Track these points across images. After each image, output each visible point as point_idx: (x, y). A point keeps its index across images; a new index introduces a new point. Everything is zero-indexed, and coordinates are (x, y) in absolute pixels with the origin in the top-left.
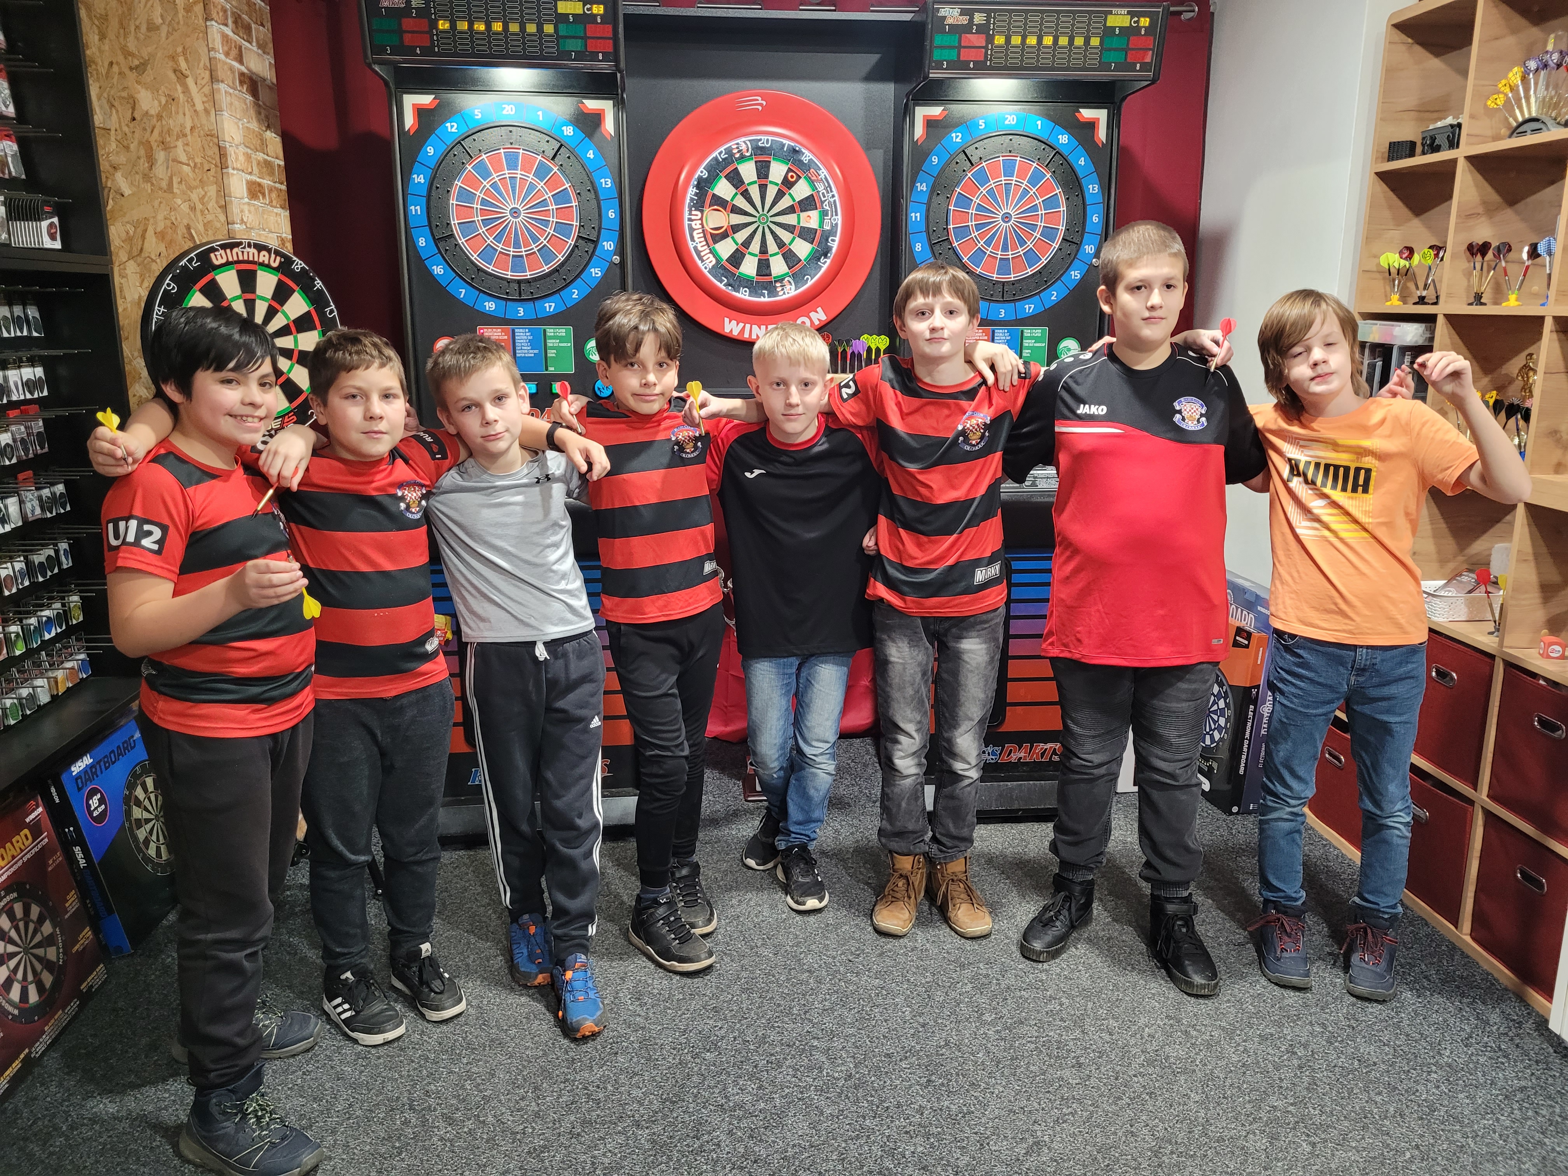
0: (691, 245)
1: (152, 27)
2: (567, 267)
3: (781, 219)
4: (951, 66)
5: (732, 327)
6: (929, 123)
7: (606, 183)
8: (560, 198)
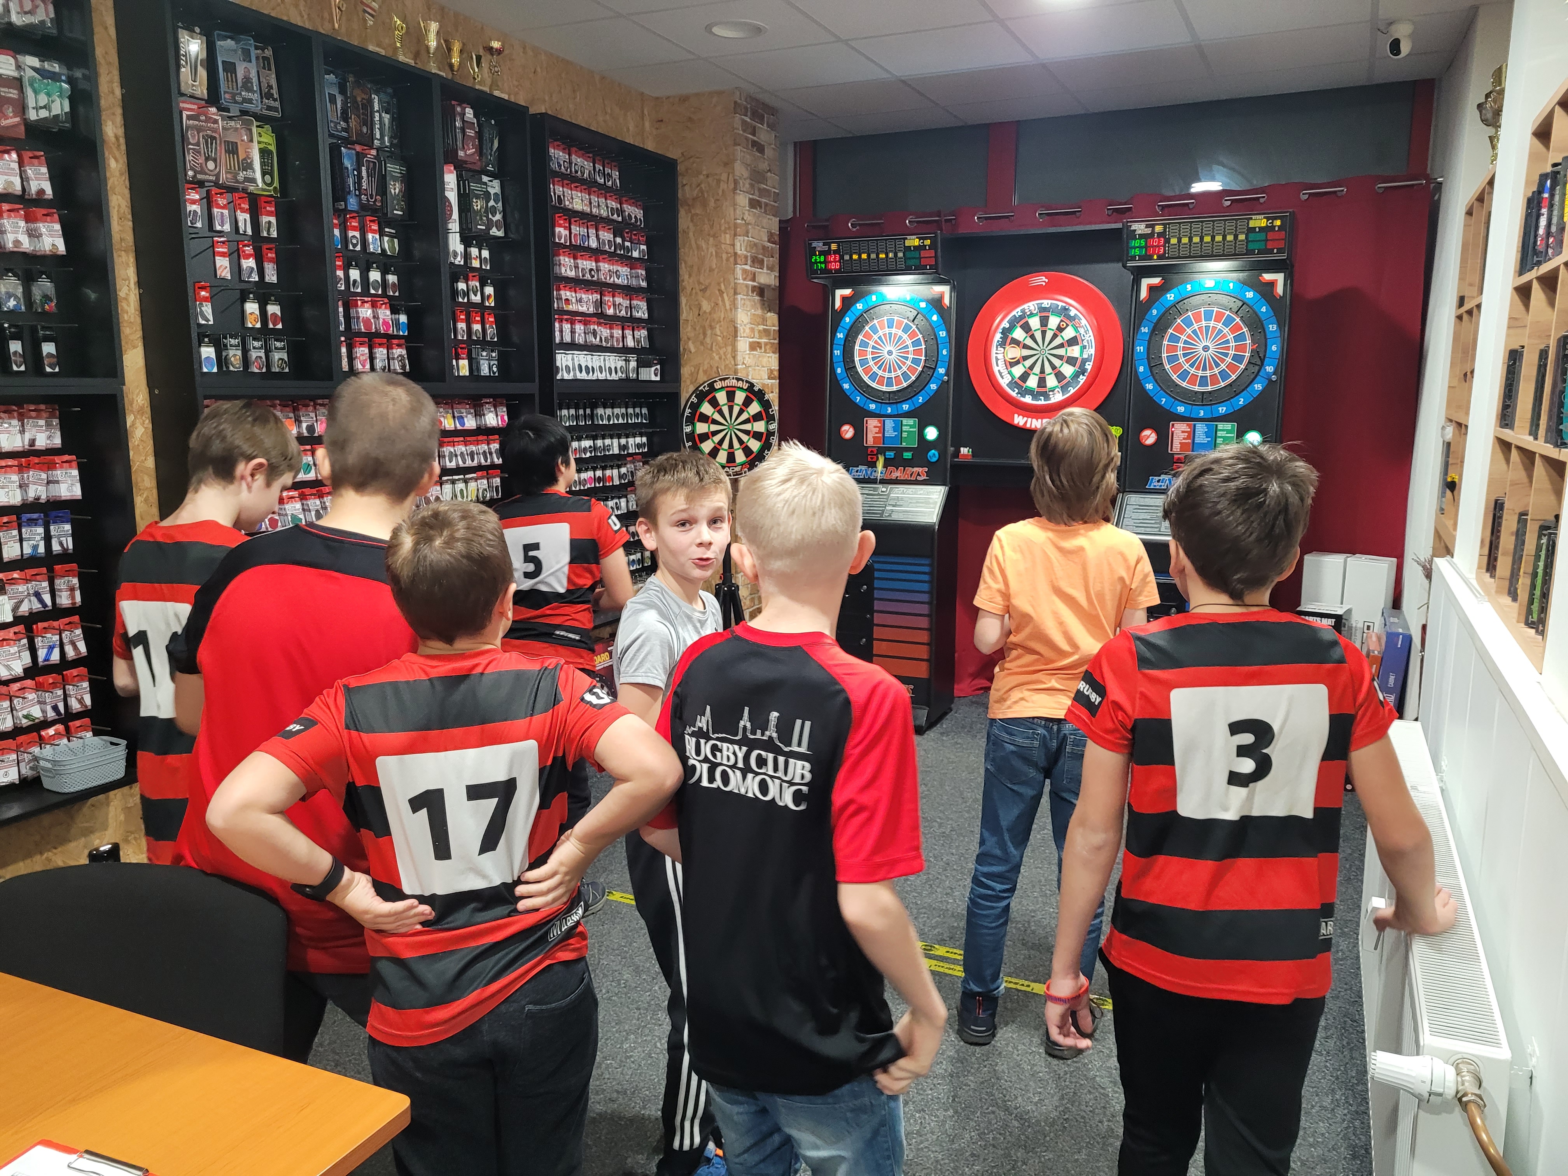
0: (996, 369)
1: (711, 270)
2: (917, 384)
3: (1055, 352)
4: (1142, 258)
5: (1019, 420)
6: (1151, 288)
7: (943, 334)
8: (916, 343)
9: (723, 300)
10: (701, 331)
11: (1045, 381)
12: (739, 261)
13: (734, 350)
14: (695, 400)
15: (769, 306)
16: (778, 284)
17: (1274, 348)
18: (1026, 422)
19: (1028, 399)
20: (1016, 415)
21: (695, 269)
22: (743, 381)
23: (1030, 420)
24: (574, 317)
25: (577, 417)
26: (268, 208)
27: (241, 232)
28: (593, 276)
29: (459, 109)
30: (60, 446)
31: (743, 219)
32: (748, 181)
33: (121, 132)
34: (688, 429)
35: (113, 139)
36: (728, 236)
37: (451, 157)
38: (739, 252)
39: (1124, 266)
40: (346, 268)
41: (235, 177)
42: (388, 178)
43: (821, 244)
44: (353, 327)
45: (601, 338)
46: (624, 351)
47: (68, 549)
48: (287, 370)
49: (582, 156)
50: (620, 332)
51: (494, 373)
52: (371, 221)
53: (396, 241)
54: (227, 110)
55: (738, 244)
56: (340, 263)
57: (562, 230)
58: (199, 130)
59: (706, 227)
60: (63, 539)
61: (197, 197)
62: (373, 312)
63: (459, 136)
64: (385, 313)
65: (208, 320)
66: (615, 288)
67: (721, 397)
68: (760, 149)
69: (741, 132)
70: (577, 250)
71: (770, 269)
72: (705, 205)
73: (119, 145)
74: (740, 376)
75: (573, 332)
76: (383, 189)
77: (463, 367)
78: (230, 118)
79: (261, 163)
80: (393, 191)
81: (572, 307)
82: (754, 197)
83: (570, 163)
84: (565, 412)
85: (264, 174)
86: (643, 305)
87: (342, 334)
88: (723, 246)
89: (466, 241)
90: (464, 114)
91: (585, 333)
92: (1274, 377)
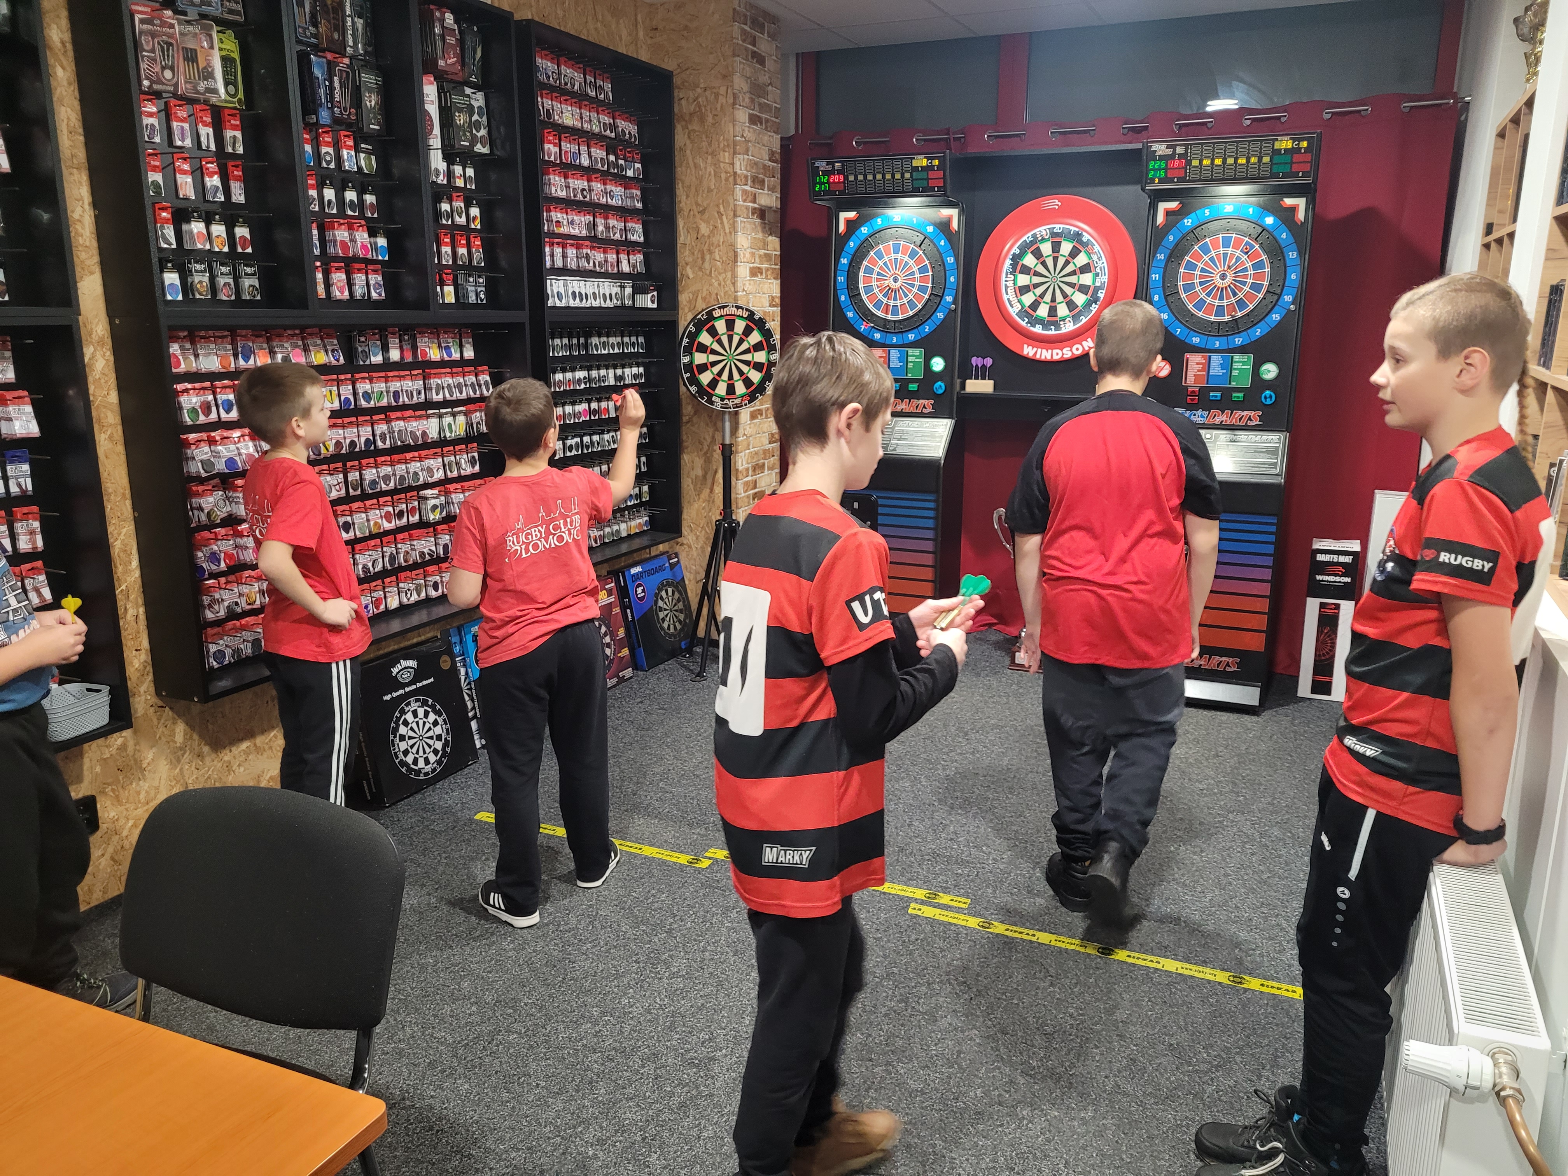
0: (1005, 297)
1: (710, 190)
2: (923, 312)
3: (1066, 279)
4: (1162, 181)
5: (1029, 351)
6: (1168, 213)
7: (950, 260)
8: (923, 270)
9: (722, 223)
10: (700, 256)
11: (1056, 310)
12: (739, 181)
13: (734, 276)
14: (693, 330)
15: (770, 229)
16: (779, 206)
17: (1293, 277)
18: (1036, 352)
19: (1038, 329)
20: (1025, 346)
21: (693, 190)
22: (743, 309)
23: (1039, 350)
24: (565, 240)
25: (570, 347)
26: (233, 122)
27: (204, 148)
28: (585, 197)
29: (438, 14)
30: (13, 381)
31: (743, 136)
32: (748, 95)
33: (67, 36)
34: (686, 360)
35: (59, 45)
36: (727, 154)
37: (430, 67)
38: (739, 172)
39: (1143, 189)
40: (320, 187)
41: (195, 88)
42: (362, 90)
43: (824, 164)
44: (328, 251)
45: (594, 263)
46: (619, 276)
47: (27, 491)
48: (259, 298)
49: (572, 67)
50: (615, 256)
51: (481, 300)
52: (346, 136)
53: (373, 157)
54: (184, 13)
55: (738, 163)
56: (314, 182)
57: (551, 146)
58: (153, 35)
59: (704, 144)
60: (22, 480)
61: (154, 109)
62: (350, 235)
63: (439, 44)
64: (362, 236)
65: (170, 244)
66: (607, 210)
67: (721, 326)
68: (761, 61)
69: (740, 42)
70: (567, 169)
71: (772, 189)
72: (702, 120)
73: (65, 52)
74: (740, 303)
75: (564, 257)
76: (357, 102)
77: (449, 294)
78: (188, 22)
79: (223, 71)
80: (368, 104)
81: (564, 230)
82: (755, 112)
83: (559, 74)
84: (557, 341)
85: (227, 84)
86: (639, 228)
87: (317, 258)
88: (722, 165)
89: (449, 157)
90: (444, 20)
91: (577, 257)
92: (1292, 307)
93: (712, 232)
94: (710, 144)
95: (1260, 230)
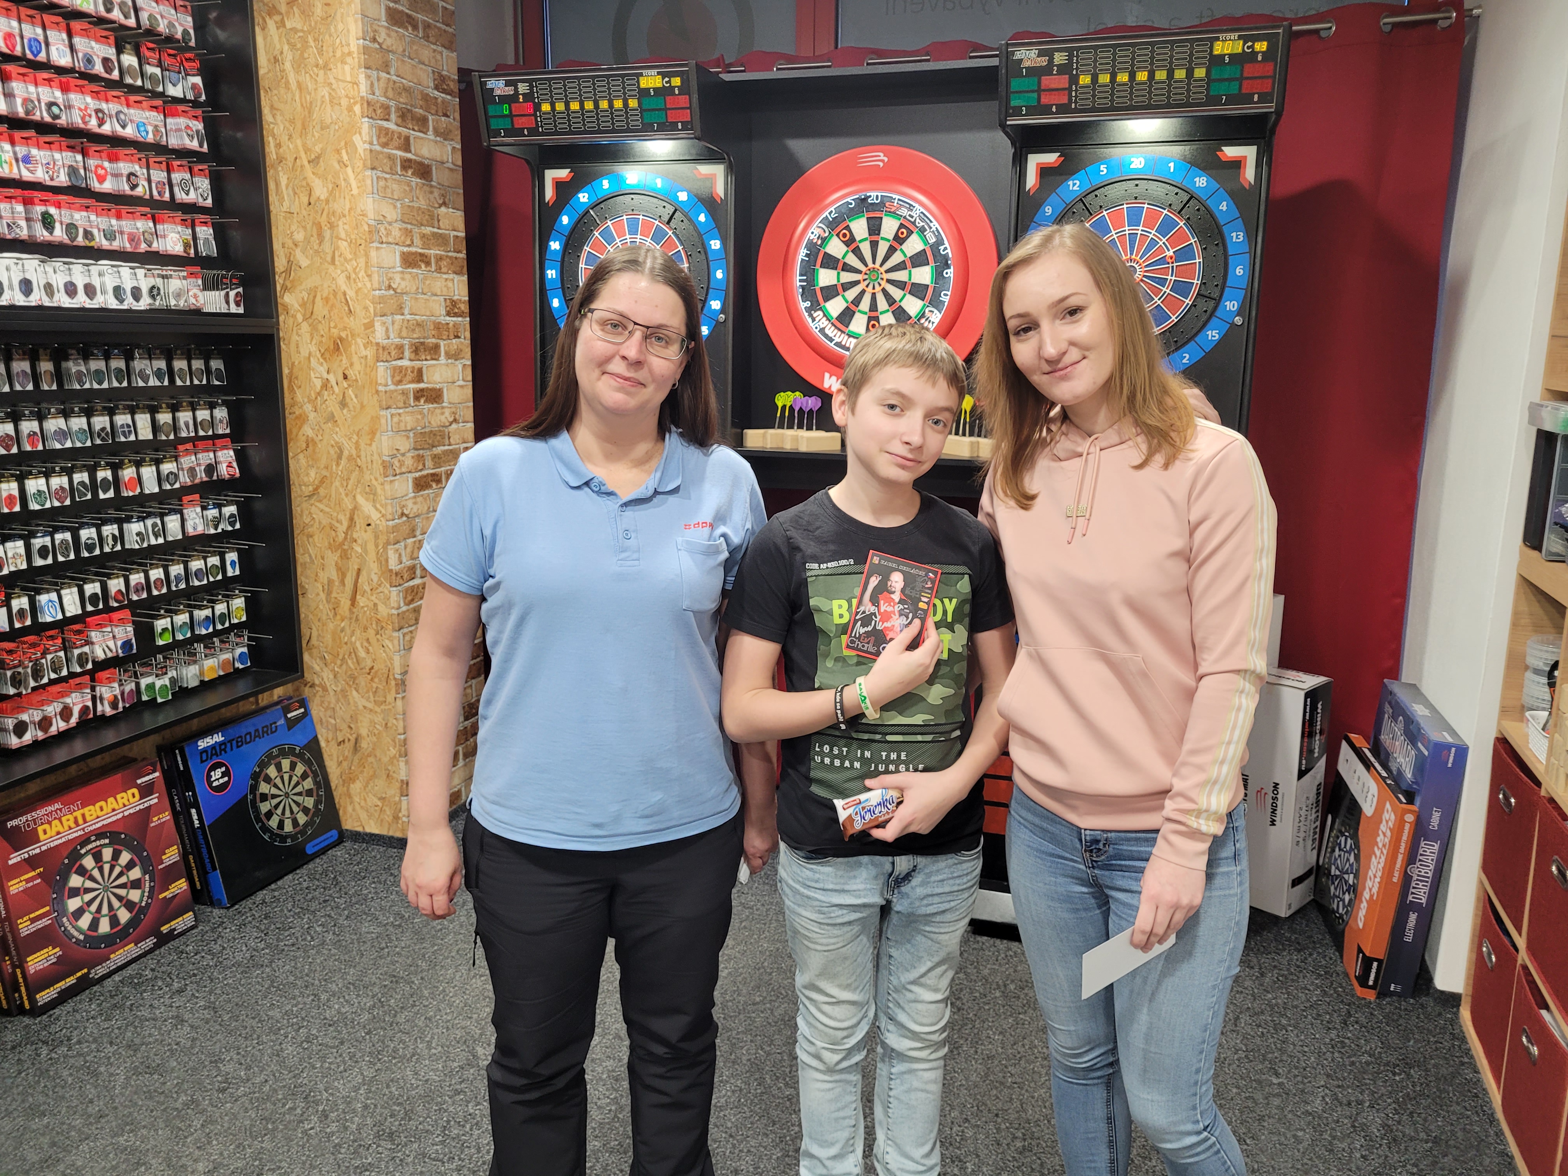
3: (892, 276)
6: (1044, 171)
7: (715, 244)
9: (347, 179)
10: (315, 232)
13: (370, 265)
15: (442, 196)
16: (459, 163)
17: (1239, 271)
28: (56, 117)
31: (374, 40)
39: (1004, 127)
43: (502, 84)
46: (158, 259)
50: (146, 226)
66: (111, 145)
71: (444, 135)
82: (401, 8)
92: (1238, 320)
93: (331, 193)
94: (321, 52)
95: (1186, 197)
